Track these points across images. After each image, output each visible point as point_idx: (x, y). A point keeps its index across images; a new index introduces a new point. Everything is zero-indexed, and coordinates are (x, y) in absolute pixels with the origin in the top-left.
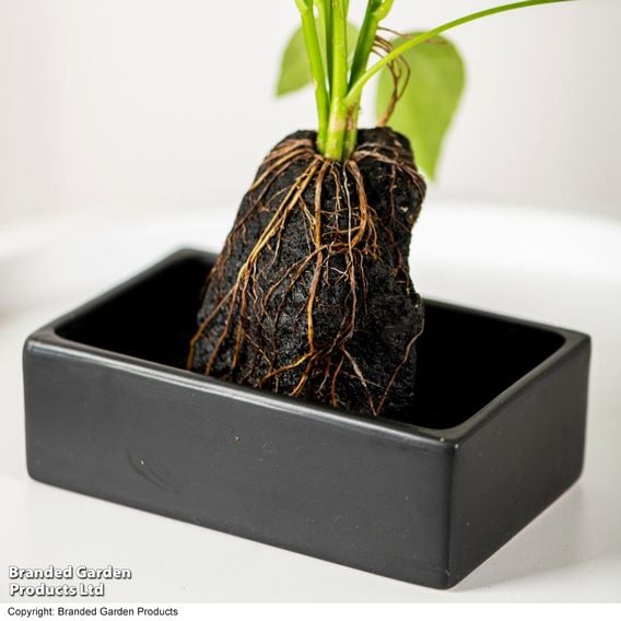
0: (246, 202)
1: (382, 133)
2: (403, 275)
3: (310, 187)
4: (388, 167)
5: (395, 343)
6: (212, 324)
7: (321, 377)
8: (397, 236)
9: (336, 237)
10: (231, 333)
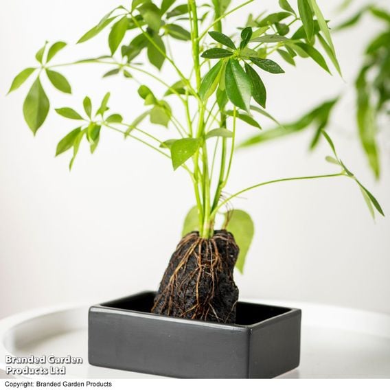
0: (173, 256)
1: (223, 231)
2: (231, 279)
3: (197, 247)
4: (225, 241)
5: (228, 303)
6: (160, 301)
7: (201, 315)
8: (229, 266)
9: (206, 262)
10: (167, 304)
